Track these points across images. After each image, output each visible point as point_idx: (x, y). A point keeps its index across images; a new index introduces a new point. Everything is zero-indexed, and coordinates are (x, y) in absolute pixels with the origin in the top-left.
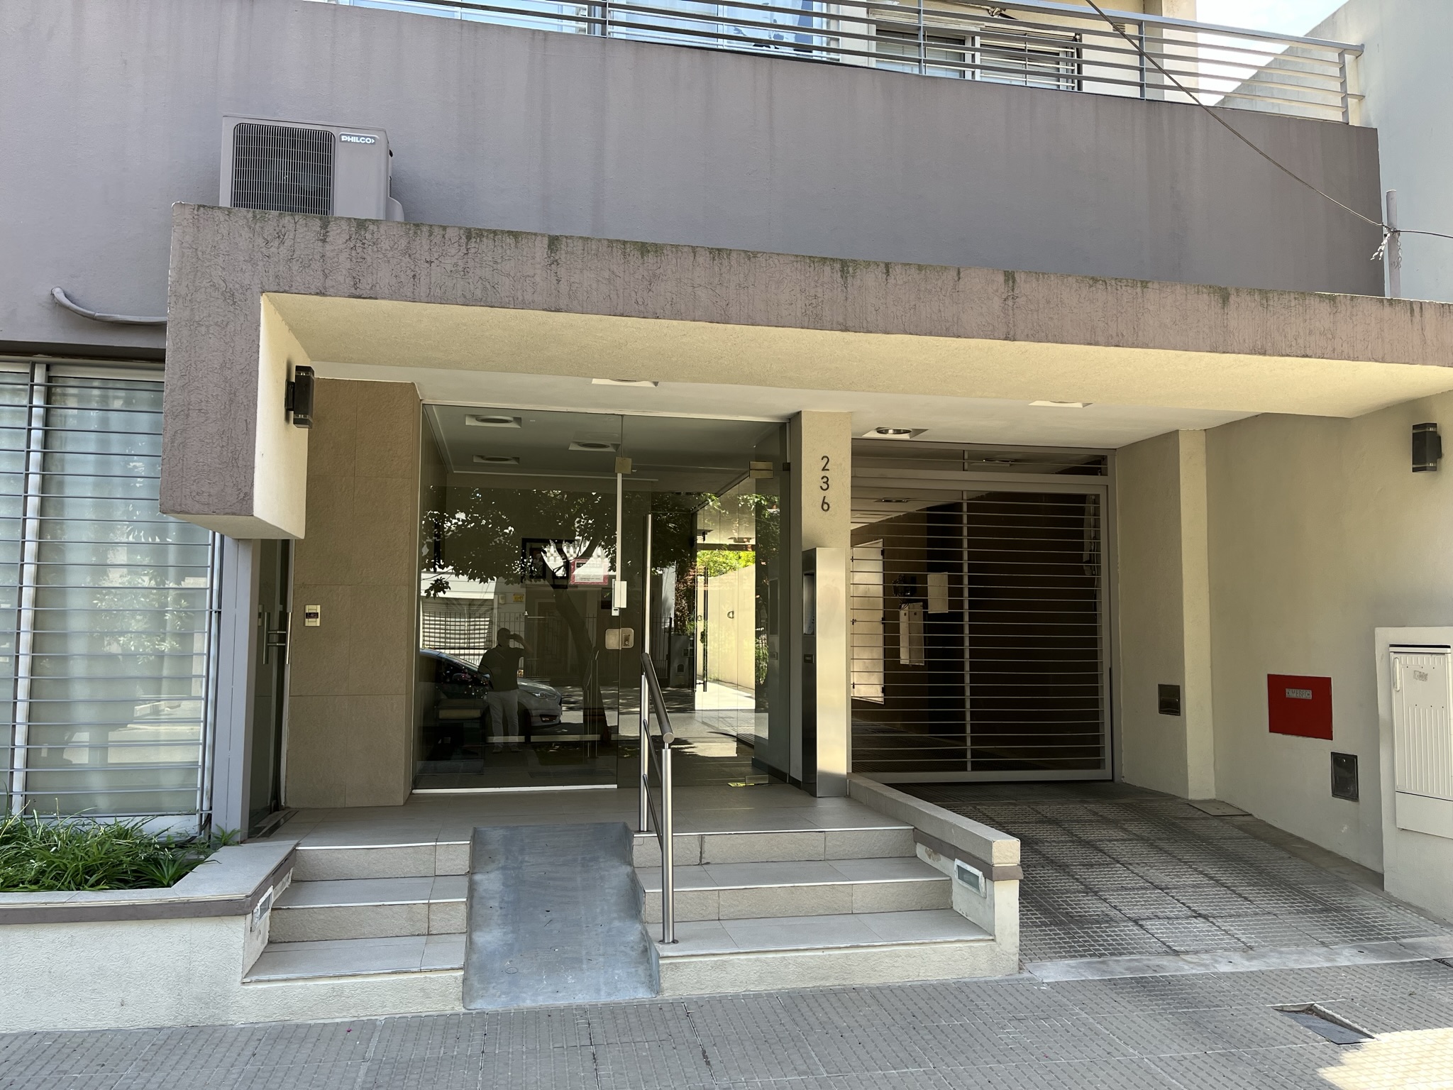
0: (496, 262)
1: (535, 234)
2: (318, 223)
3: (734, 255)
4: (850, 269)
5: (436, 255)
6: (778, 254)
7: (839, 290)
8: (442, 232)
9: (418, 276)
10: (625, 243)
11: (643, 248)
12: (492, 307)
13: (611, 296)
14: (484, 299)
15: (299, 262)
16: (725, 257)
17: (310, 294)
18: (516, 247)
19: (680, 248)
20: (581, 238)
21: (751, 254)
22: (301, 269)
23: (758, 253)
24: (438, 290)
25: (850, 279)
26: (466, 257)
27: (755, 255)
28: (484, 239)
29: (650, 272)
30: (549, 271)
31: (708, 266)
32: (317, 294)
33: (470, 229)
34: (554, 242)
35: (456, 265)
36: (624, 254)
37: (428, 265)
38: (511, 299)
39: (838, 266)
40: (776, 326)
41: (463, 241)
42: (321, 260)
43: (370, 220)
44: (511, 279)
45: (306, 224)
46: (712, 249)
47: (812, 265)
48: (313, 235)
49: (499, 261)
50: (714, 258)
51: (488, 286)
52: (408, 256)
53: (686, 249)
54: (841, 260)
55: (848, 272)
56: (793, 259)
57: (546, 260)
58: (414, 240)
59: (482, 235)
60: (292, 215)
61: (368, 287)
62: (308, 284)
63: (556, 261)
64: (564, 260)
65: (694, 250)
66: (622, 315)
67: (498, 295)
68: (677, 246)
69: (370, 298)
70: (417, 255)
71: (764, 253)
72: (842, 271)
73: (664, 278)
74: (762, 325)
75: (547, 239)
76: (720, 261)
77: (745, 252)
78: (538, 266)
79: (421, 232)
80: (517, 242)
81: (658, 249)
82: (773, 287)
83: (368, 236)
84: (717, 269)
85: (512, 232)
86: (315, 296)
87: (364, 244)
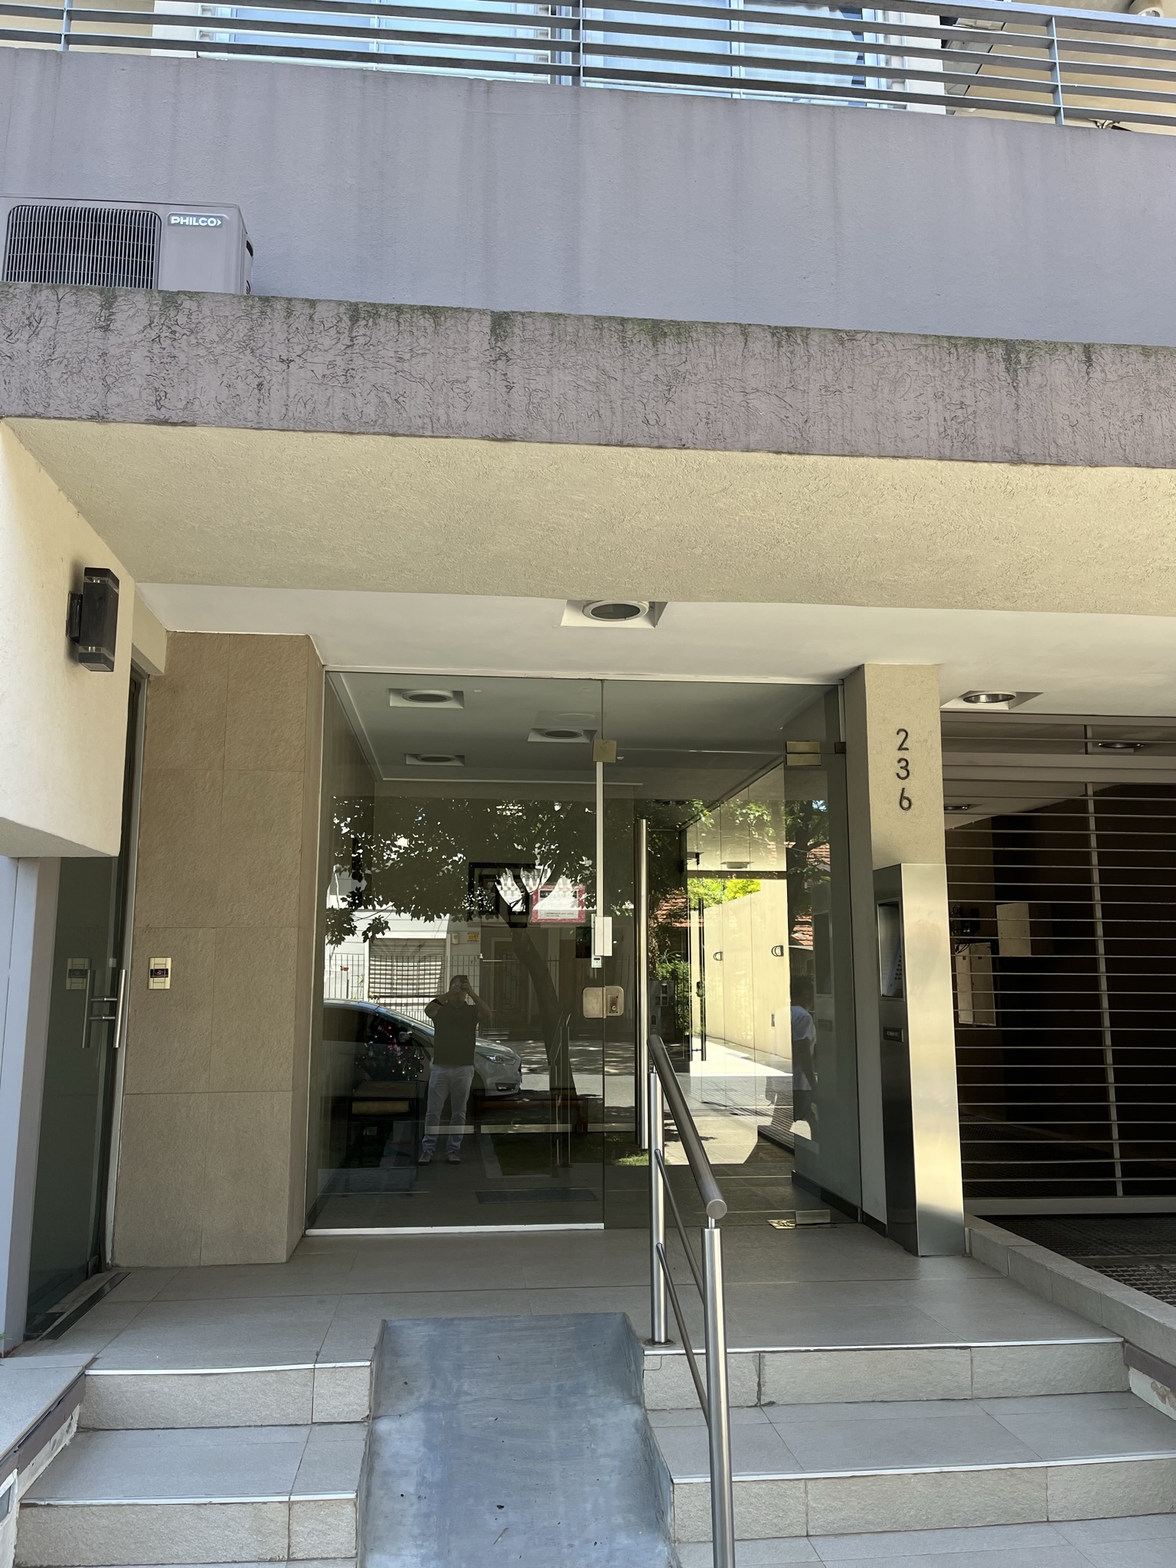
0: (401, 360)
1: (469, 311)
2: (97, 299)
3: (815, 338)
4: (1022, 357)
5: (298, 350)
6: (893, 335)
7: (1004, 392)
8: (308, 311)
9: (266, 386)
10: (623, 321)
11: (656, 330)
12: (394, 435)
13: (602, 412)
14: (380, 421)
15: (63, 365)
16: (799, 341)
17: (81, 418)
18: (436, 332)
19: (719, 327)
20: (548, 314)
21: (844, 336)
22: (66, 376)
23: (857, 332)
24: (302, 409)
25: (1022, 375)
26: (349, 351)
27: (852, 335)
28: (381, 321)
29: (669, 369)
30: (492, 372)
31: (770, 357)
32: (92, 418)
33: (356, 304)
34: (500, 322)
35: (332, 364)
36: (623, 340)
37: (284, 367)
38: (427, 420)
39: (999, 352)
40: (894, 457)
41: (344, 325)
42: (101, 361)
43: (184, 293)
44: (428, 387)
45: (77, 302)
46: (776, 328)
47: (953, 350)
48: (87, 320)
49: (407, 356)
50: (779, 343)
51: (388, 400)
52: (249, 351)
53: (730, 330)
54: (1005, 342)
55: (1019, 362)
56: (919, 342)
57: (487, 353)
58: (261, 325)
59: (377, 315)
60: (53, 287)
61: (181, 405)
62: (78, 401)
63: (505, 354)
64: (518, 353)
65: (744, 330)
66: (620, 444)
67: (404, 415)
68: (714, 325)
69: (184, 423)
70: (266, 350)
71: (868, 332)
72: (1008, 360)
73: (694, 379)
74: (868, 456)
75: (489, 318)
76: (791, 349)
77: (835, 331)
78: (473, 364)
79: (273, 310)
80: (437, 324)
81: (681, 330)
82: (886, 391)
83: (182, 319)
84: (785, 362)
85: (429, 307)
86: (89, 424)
87: (174, 332)
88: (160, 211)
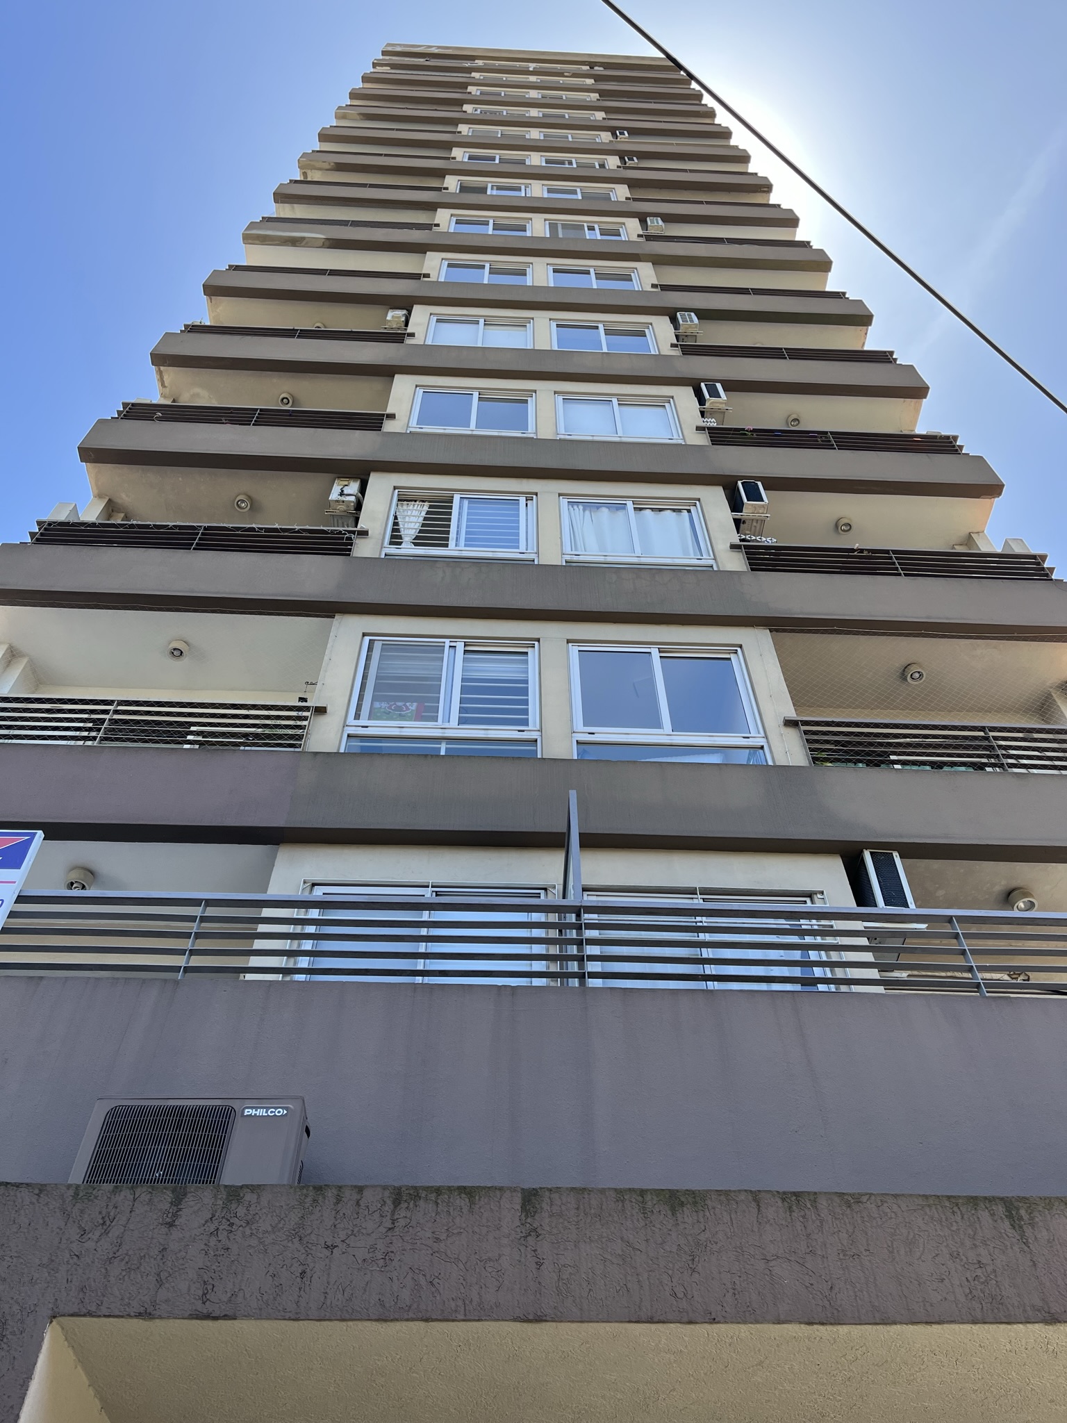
0: (437, 1240)
1: (501, 1189)
2: (169, 1196)
3: (823, 1203)
4: (1023, 1212)
5: (342, 1235)
6: (896, 1196)
7: (1016, 1248)
8: (356, 1196)
9: (309, 1274)
10: (642, 1193)
11: (674, 1200)
12: (427, 1320)
13: (629, 1285)
14: (415, 1306)
15: (124, 1262)
16: (809, 1206)
17: (129, 1316)
18: (471, 1211)
19: (732, 1194)
20: (573, 1189)
21: (850, 1199)
22: (124, 1273)
23: (861, 1195)
24: (340, 1296)
25: (1028, 1231)
26: (390, 1234)
27: (857, 1198)
28: (421, 1203)
29: (689, 1238)
30: (522, 1249)
31: (784, 1223)
32: (139, 1315)
33: (400, 1188)
34: (530, 1199)
35: (373, 1248)
36: (644, 1210)
37: (327, 1253)
38: (460, 1303)
39: (1000, 1209)
40: (927, 1323)
41: (387, 1208)
42: (159, 1258)
43: (247, 1186)
44: (461, 1266)
45: (150, 1200)
46: (784, 1193)
47: (956, 1209)
48: (155, 1217)
49: (443, 1237)
50: (790, 1208)
51: (423, 1281)
52: (298, 1239)
53: (742, 1197)
54: (1002, 1199)
55: (1021, 1218)
56: (920, 1201)
57: (518, 1230)
58: (312, 1213)
59: (418, 1197)
60: (132, 1188)
61: (225, 1298)
62: (129, 1299)
63: (535, 1230)
64: (548, 1228)
65: (756, 1196)
66: (651, 1321)
67: (438, 1298)
68: (727, 1193)
69: (226, 1317)
70: (313, 1237)
71: (871, 1194)
72: (1010, 1217)
73: (715, 1248)
74: (901, 1323)
75: (519, 1195)
76: (802, 1213)
77: (841, 1195)
78: (505, 1241)
79: (324, 1198)
80: (472, 1203)
81: (696, 1199)
82: (902, 1252)
83: (241, 1211)
84: (799, 1226)
85: (465, 1188)
86: (135, 1321)
87: (231, 1225)
88: (236, 1105)
